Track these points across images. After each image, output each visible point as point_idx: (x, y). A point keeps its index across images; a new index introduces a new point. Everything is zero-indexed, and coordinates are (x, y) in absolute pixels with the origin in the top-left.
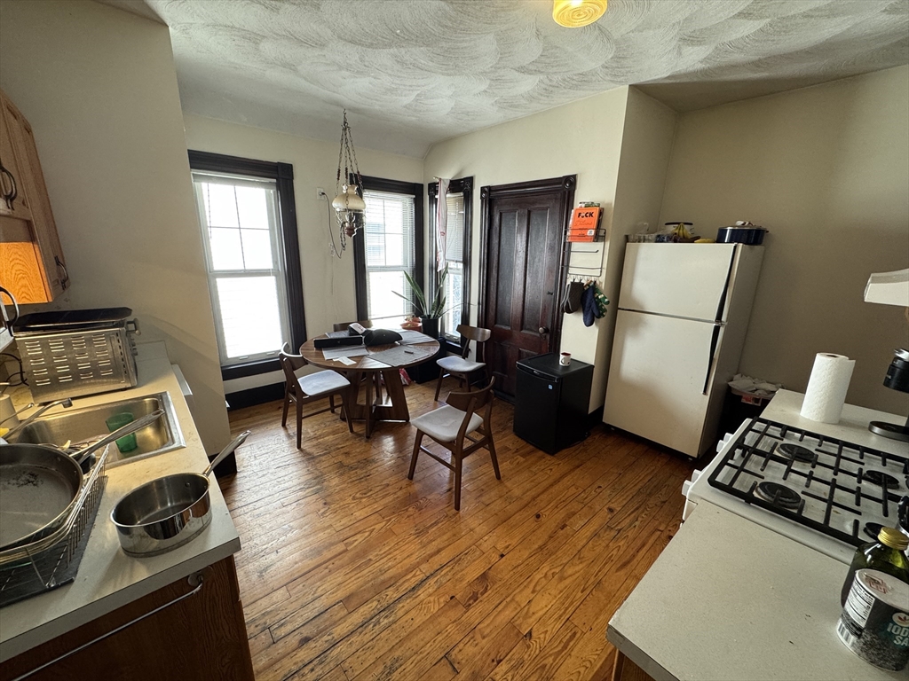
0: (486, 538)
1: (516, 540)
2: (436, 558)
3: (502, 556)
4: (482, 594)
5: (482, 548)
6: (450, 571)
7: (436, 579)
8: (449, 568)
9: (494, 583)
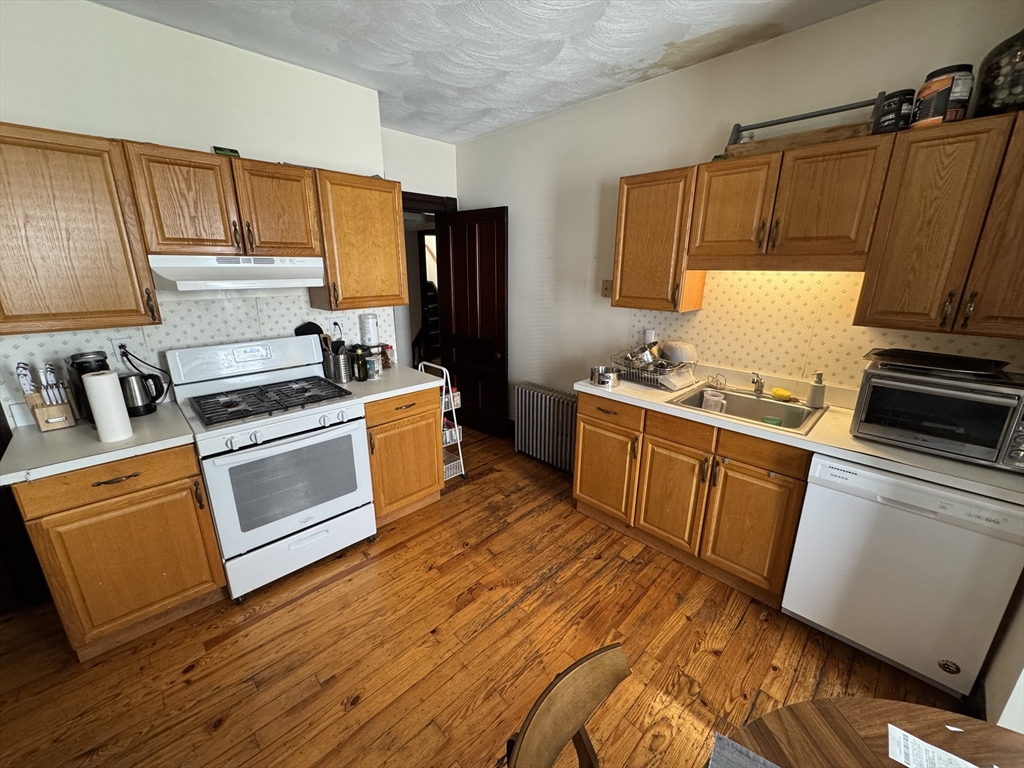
0: (447, 655)
1: (409, 653)
2: (510, 624)
3: (433, 632)
4: (463, 593)
5: (456, 640)
6: (495, 611)
7: (508, 603)
8: (496, 614)
9: (450, 603)
